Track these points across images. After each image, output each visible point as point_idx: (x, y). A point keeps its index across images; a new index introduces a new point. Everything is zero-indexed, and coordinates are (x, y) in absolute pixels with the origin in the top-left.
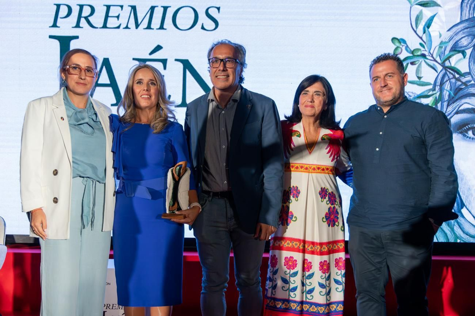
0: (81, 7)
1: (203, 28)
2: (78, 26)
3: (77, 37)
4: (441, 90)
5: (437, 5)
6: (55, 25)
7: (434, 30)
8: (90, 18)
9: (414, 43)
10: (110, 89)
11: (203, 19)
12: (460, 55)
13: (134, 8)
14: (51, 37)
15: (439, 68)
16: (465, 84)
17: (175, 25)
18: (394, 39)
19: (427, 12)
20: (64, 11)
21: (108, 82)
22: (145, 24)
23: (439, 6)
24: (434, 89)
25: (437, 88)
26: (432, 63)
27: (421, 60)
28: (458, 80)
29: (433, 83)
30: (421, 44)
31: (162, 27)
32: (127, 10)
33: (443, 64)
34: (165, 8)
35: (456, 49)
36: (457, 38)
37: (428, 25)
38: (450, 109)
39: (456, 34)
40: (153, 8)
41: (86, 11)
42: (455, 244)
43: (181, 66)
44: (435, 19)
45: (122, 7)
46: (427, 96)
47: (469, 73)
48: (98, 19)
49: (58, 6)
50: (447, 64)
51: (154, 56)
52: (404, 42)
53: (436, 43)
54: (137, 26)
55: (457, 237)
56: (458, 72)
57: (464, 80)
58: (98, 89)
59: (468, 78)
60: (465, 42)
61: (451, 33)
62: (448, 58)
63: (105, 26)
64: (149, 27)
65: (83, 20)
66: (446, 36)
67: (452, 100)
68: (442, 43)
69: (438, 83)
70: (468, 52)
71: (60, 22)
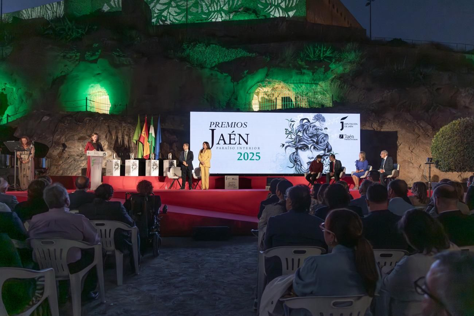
0: (216, 123)
1: (243, 127)
2: (216, 127)
3: (215, 129)
4: (296, 140)
5: (295, 121)
6: (210, 127)
7: (294, 127)
8: (218, 125)
9: (290, 130)
10: (223, 141)
11: (243, 125)
12: (300, 132)
13: (228, 123)
14: (210, 129)
15: (296, 135)
16: (301, 139)
17: (237, 126)
18: (285, 129)
19: (293, 123)
20: (212, 124)
21: (222, 139)
22: (231, 126)
23: (295, 122)
24: (294, 140)
25: (295, 140)
26: (294, 134)
27: (292, 133)
28: (300, 138)
29: (294, 138)
30: (292, 130)
31: (234, 127)
32: (227, 123)
33: (296, 134)
34: (235, 123)
35: (299, 131)
36: (299, 129)
37: (293, 126)
38: (298, 144)
39: (299, 128)
40: (232, 123)
41: (217, 124)
42: (300, 174)
43: (239, 135)
44: (294, 125)
45: (225, 122)
46: (293, 141)
47: (302, 136)
48: (220, 125)
49: (211, 122)
50: (297, 134)
51: (233, 133)
52: (288, 129)
53: (295, 130)
54: (229, 127)
55: (301, 172)
56: (300, 136)
57: (301, 138)
58: (220, 141)
59: (302, 137)
60: (301, 130)
61: (298, 128)
62: (297, 133)
63: (222, 127)
64: (231, 127)
65: (217, 126)
66: (297, 129)
67: (298, 142)
68: (296, 130)
69: (295, 138)
70: (302, 132)
71: (211, 126)
